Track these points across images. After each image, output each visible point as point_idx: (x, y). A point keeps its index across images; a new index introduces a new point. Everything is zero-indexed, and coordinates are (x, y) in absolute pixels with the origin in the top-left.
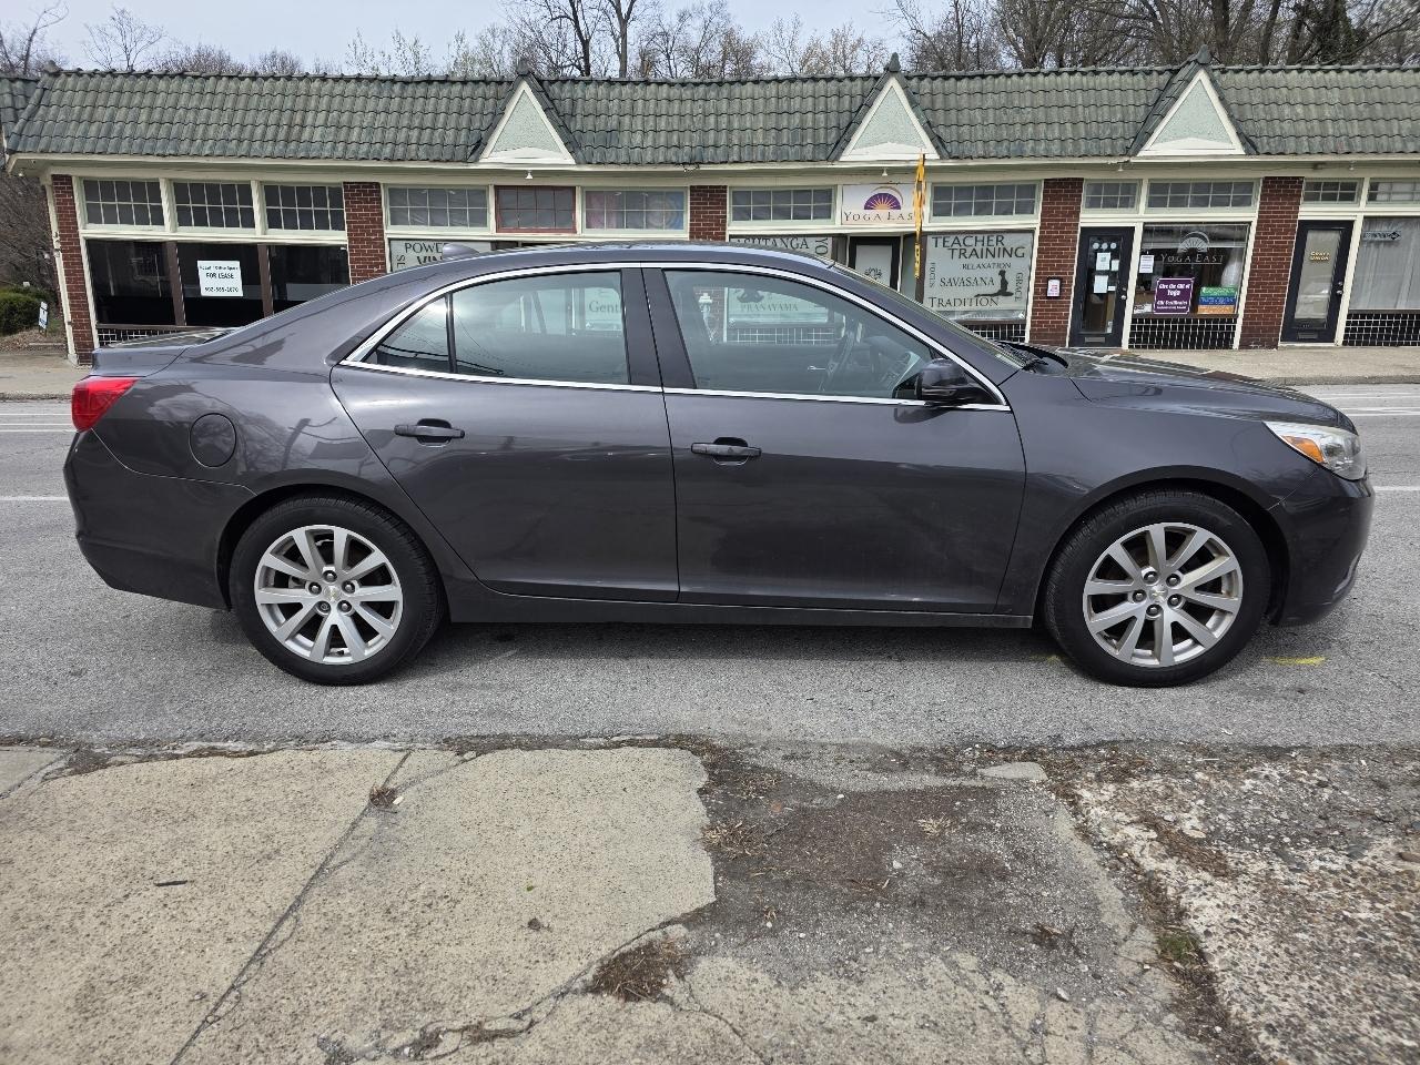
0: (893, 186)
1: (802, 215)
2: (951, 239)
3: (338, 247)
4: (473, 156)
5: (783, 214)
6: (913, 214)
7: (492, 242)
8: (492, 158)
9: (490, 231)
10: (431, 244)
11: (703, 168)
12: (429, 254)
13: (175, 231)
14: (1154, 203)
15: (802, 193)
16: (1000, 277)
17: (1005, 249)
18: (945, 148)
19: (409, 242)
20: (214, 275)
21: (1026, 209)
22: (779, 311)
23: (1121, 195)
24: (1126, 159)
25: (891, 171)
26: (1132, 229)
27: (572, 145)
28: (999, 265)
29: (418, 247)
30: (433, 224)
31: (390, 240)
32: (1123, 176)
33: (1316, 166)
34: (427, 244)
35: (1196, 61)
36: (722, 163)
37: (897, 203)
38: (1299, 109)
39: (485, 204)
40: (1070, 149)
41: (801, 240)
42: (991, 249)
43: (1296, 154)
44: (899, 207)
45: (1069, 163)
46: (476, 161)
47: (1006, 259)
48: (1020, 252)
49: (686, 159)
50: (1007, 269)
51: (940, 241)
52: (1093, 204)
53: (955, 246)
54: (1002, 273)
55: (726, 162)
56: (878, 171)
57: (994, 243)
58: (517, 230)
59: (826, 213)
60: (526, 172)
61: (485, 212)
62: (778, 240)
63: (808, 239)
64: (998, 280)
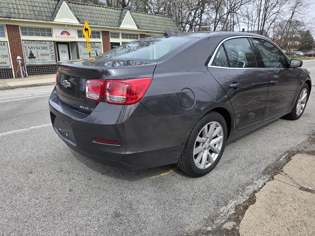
0: (68, 29)
1: (44, 35)
2: (83, 44)
5: (38, 35)
6: (73, 37)
11: (11, 19)
14: (123, 38)
15: (43, 29)
16: (96, 53)
17: (96, 46)
18: (80, 21)
21: (99, 37)
22: (41, 61)
23: (116, 35)
24: (118, 28)
25: (68, 25)
26: (120, 43)
28: (95, 50)
32: (117, 31)
33: (147, 32)
35: (127, 8)
36: (18, 18)
37: (69, 34)
38: (144, 21)
40: (107, 24)
41: (44, 42)
42: (93, 46)
43: (145, 29)
44: (70, 35)
45: (107, 27)
47: (96, 49)
48: (99, 47)
49: (5, 16)
50: (97, 51)
51: (81, 44)
52: (112, 37)
53: (85, 45)
54: (96, 52)
55: (19, 18)
56: (64, 25)
57: (93, 45)
59: (51, 35)
62: (37, 42)
63: (46, 42)
64: (95, 53)
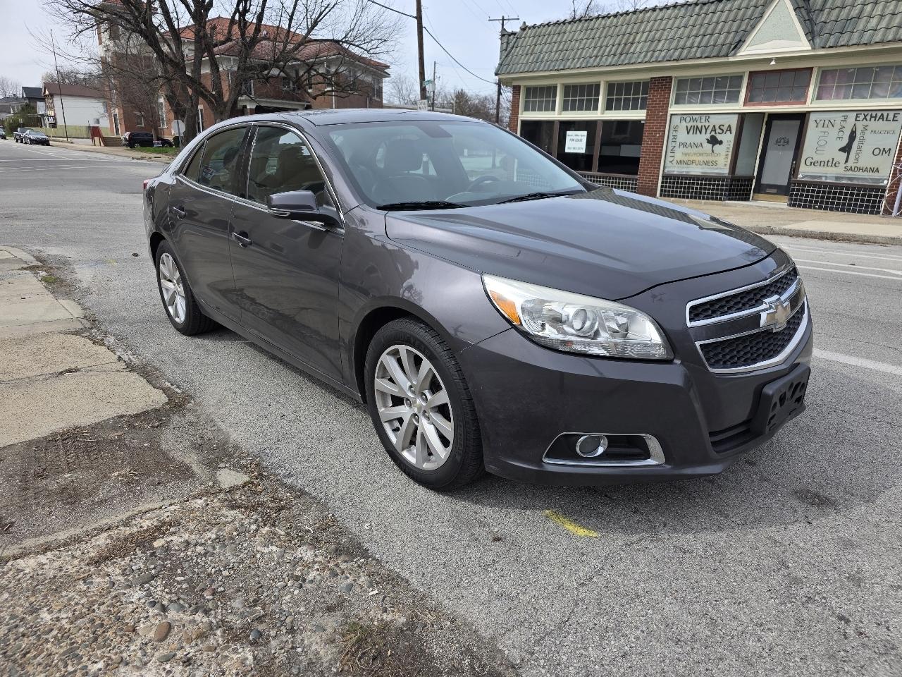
3: (640, 121)
4: (733, 52)
7: (739, 114)
8: (748, 51)
9: (739, 107)
10: (697, 116)
12: (695, 124)
13: (560, 114)
19: (683, 116)
20: (573, 140)
27: (811, 34)
29: (688, 119)
30: (702, 102)
31: (672, 115)
34: (694, 117)
39: (740, 86)
46: (734, 55)
58: (760, 104)
60: (771, 60)
61: (739, 92)
